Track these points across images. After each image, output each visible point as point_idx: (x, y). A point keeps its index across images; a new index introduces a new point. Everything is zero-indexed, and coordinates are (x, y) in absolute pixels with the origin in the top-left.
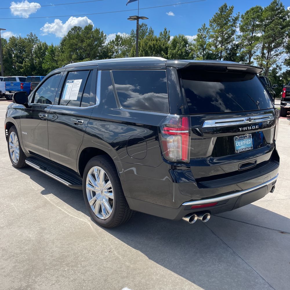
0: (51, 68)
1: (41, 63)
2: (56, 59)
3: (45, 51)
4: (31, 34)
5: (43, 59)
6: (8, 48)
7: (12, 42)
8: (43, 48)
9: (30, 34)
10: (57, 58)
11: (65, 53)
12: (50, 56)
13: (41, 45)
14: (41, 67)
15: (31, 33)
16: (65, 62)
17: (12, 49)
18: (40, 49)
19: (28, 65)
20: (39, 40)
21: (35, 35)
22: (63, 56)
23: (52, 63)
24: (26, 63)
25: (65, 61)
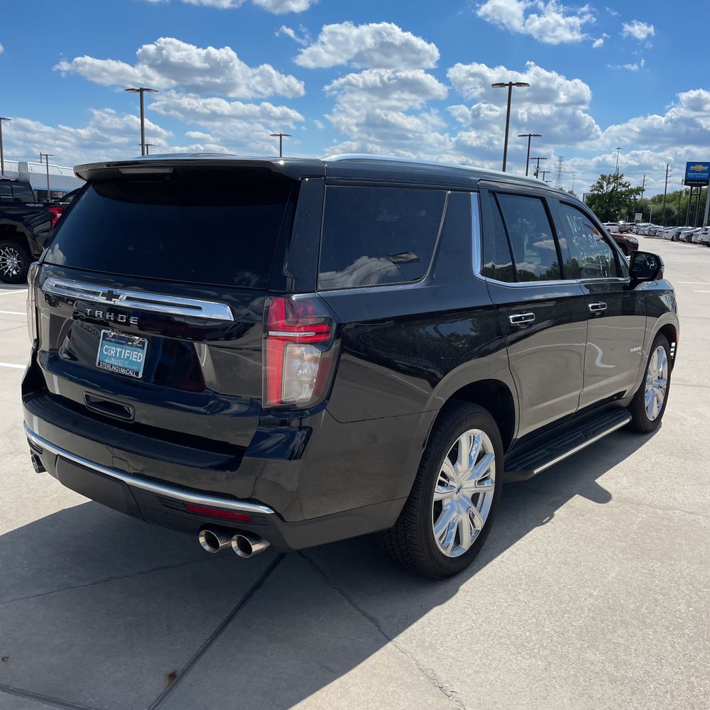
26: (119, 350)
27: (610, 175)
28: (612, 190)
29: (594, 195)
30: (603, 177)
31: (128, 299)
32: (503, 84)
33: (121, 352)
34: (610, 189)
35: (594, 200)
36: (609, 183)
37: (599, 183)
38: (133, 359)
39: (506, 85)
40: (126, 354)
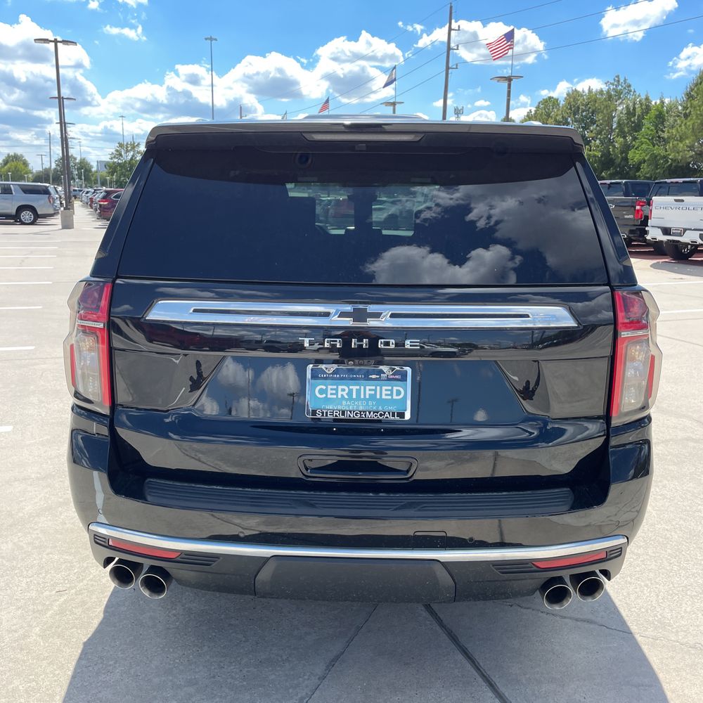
0: (648, 160)
1: (626, 148)
2: (665, 135)
3: (641, 117)
4: (617, 79)
5: (635, 139)
6: (558, 118)
7: (569, 103)
8: (638, 111)
9: (615, 80)
10: (668, 132)
11: (691, 119)
12: (652, 130)
13: (635, 104)
14: (626, 159)
15: (618, 77)
16: (687, 142)
17: (567, 119)
18: (630, 113)
19: (595, 156)
20: (635, 91)
21: (625, 80)
22: (683, 127)
23: (654, 146)
24: (590, 151)
25: (687, 138)
26: (354, 388)
27: (127, 144)
28: (131, 159)
29: (114, 163)
30: (121, 145)
31: (393, 316)
32: (47, 40)
33: (358, 392)
34: (129, 158)
35: (116, 167)
36: (127, 151)
37: (117, 151)
38: (384, 397)
39: (51, 41)
40: (368, 392)
